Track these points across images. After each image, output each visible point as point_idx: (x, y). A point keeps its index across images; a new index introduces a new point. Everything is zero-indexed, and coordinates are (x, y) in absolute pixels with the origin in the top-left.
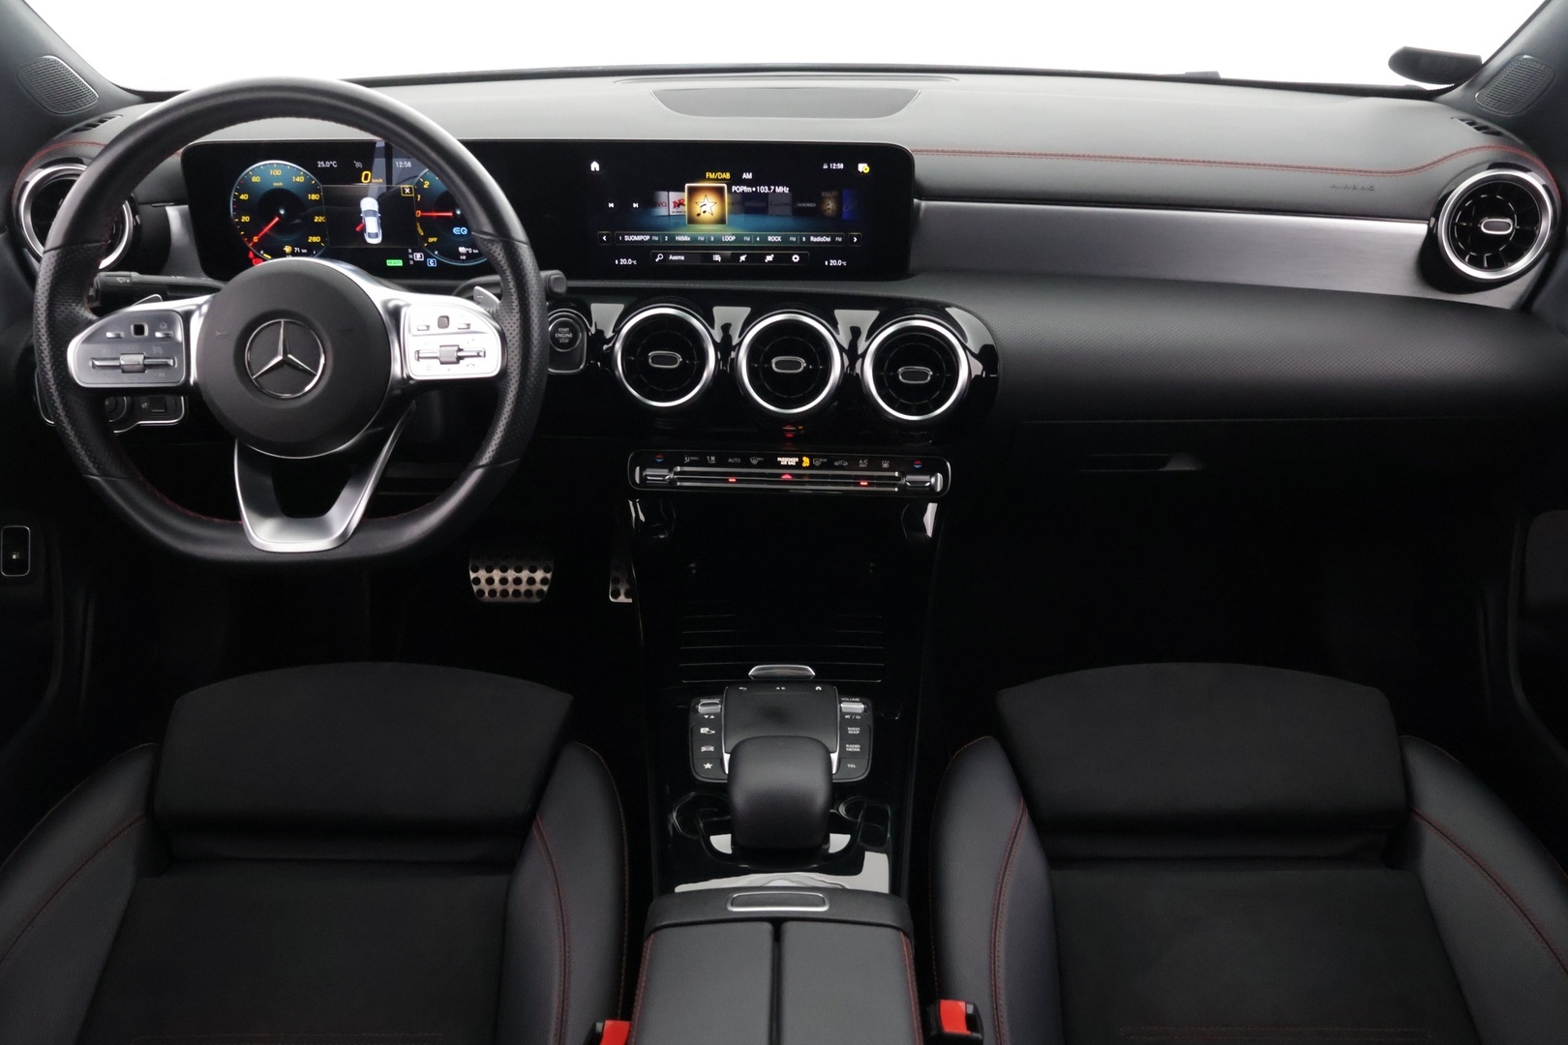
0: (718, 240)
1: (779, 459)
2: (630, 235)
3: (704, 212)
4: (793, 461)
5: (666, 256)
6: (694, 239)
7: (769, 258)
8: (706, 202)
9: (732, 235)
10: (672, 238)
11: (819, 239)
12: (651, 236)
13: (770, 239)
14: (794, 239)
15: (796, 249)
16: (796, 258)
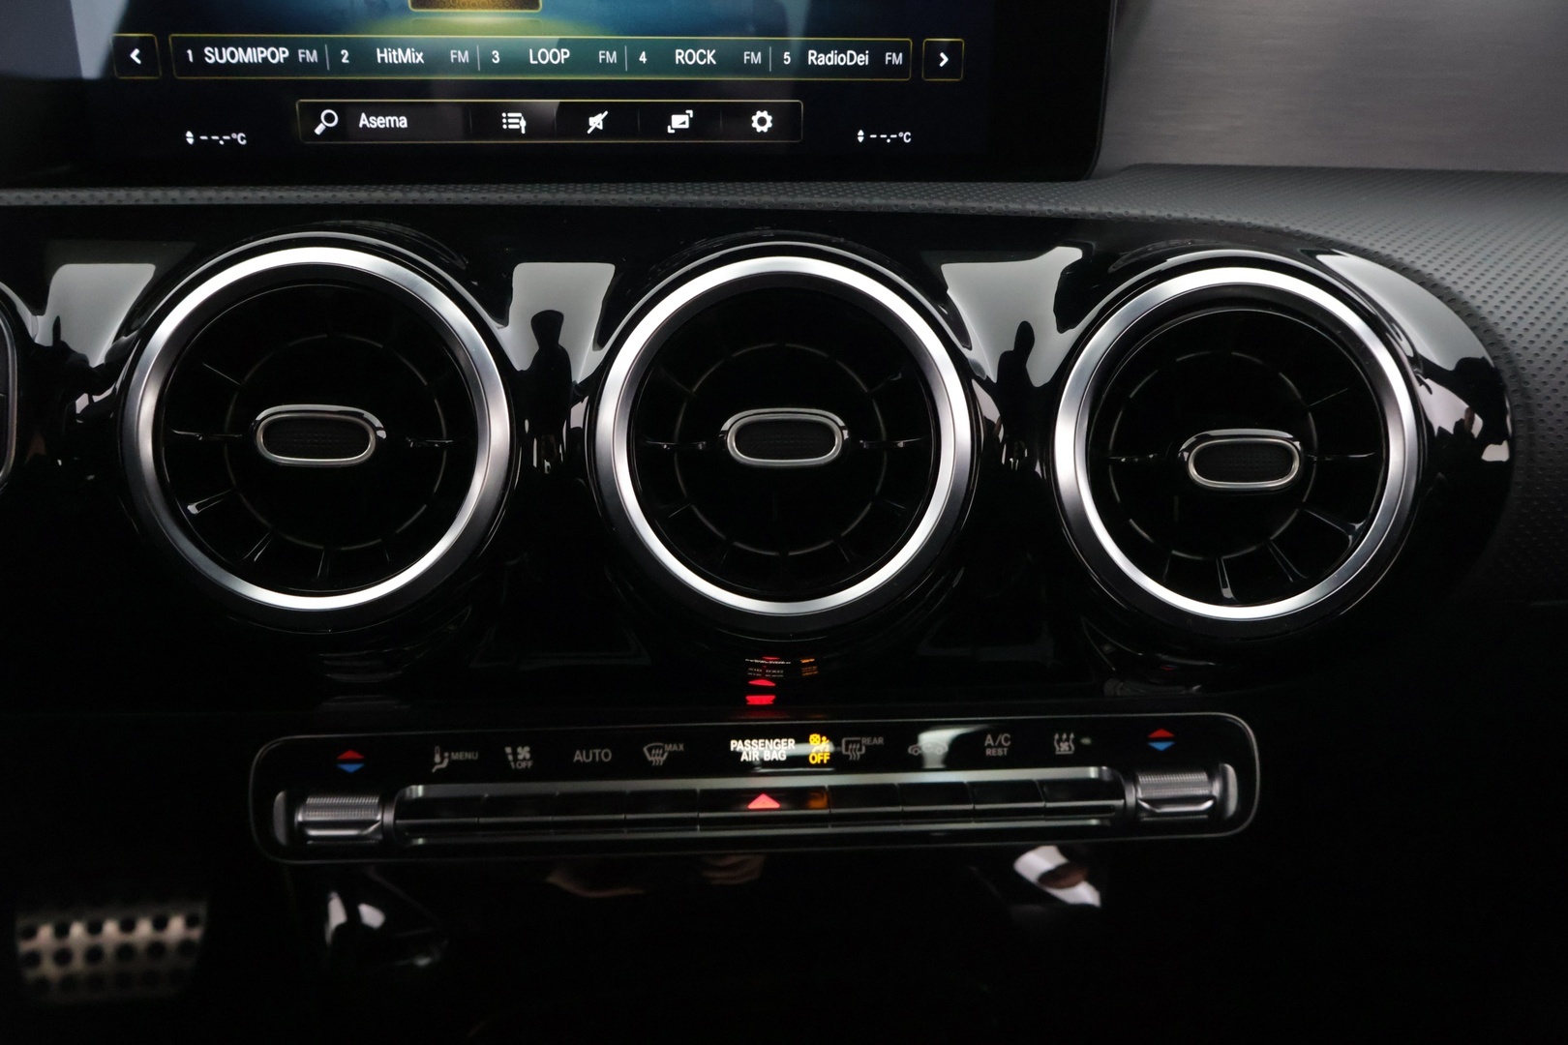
0: (516, 61)
1: (736, 745)
2: (221, 44)
4: (779, 749)
5: (348, 115)
6: (436, 59)
7: (679, 121)
9: (561, 45)
10: (364, 55)
11: (833, 59)
12: (293, 48)
13: (680, 56)
14: (756, 58)
15: (761, 92)
16: (762, 122)
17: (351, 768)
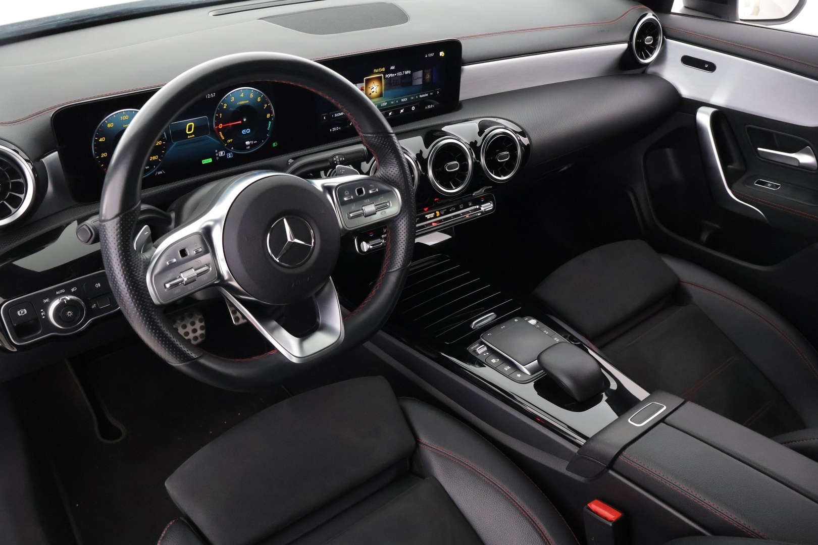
0: (379, 106)
1: (426, 216)
2: (337, 113)
3: (373, 92)
4: (432, 215)
7: (402, 111)
8: (374, 86)
9: (386, 102)
11: (423, 96)
13: (402, 100)
14: (413, 98)
15: (413, 103)
16: (413, 108)
17: (371, 235)
